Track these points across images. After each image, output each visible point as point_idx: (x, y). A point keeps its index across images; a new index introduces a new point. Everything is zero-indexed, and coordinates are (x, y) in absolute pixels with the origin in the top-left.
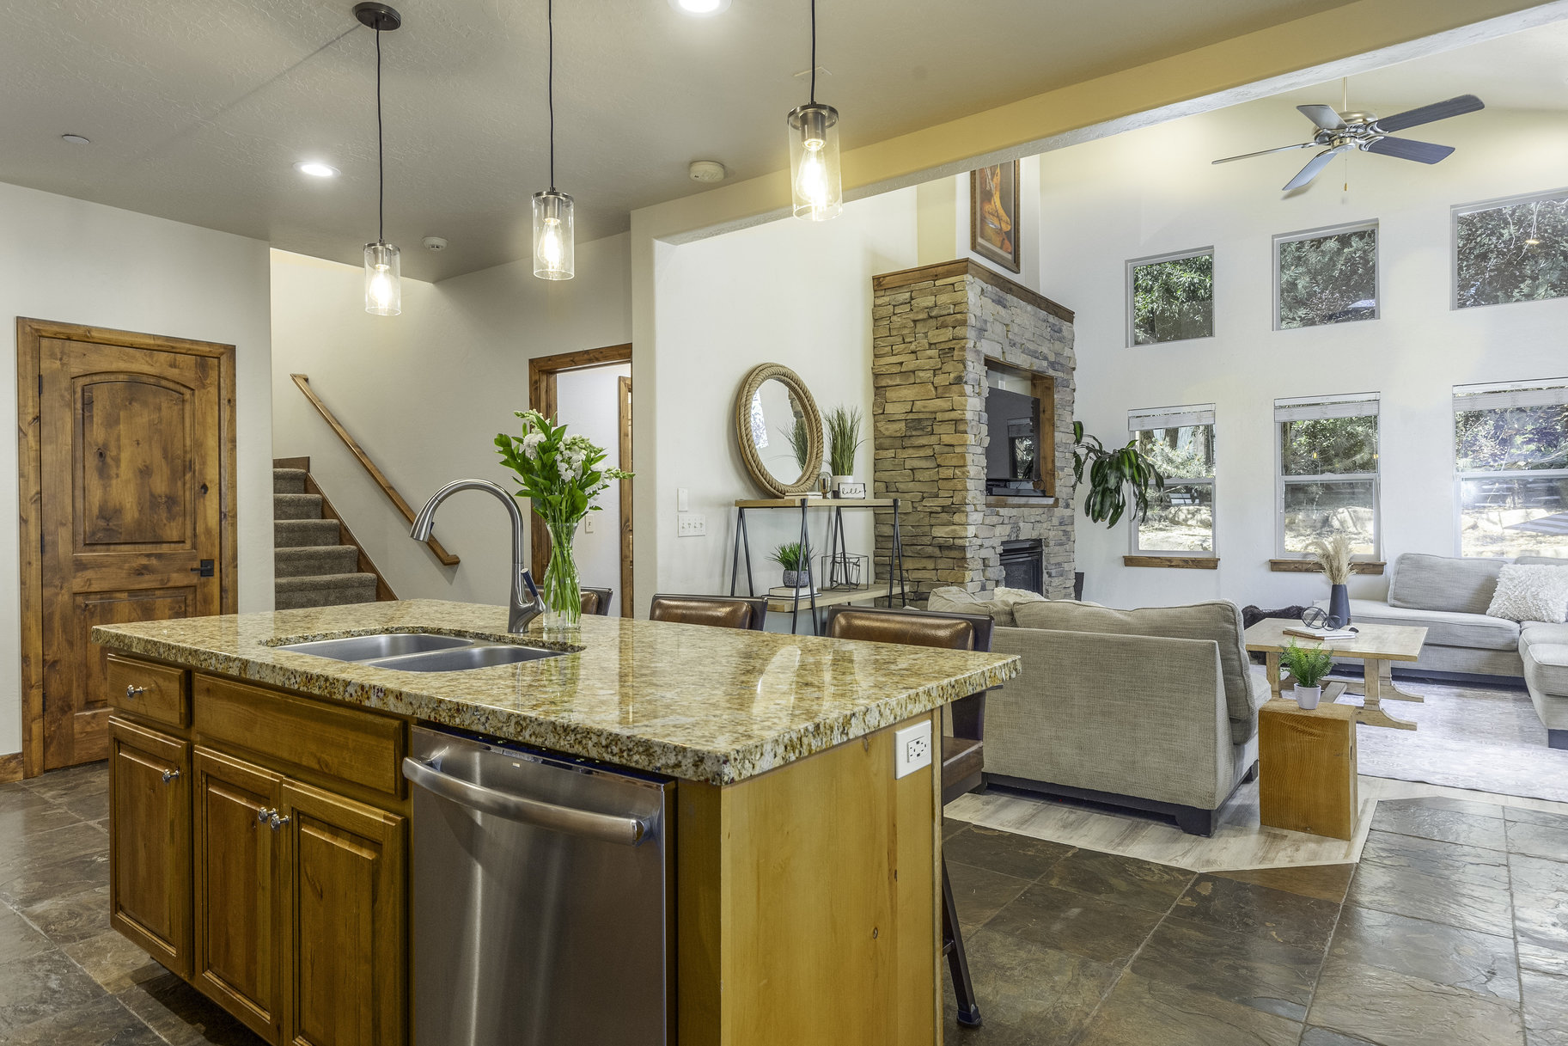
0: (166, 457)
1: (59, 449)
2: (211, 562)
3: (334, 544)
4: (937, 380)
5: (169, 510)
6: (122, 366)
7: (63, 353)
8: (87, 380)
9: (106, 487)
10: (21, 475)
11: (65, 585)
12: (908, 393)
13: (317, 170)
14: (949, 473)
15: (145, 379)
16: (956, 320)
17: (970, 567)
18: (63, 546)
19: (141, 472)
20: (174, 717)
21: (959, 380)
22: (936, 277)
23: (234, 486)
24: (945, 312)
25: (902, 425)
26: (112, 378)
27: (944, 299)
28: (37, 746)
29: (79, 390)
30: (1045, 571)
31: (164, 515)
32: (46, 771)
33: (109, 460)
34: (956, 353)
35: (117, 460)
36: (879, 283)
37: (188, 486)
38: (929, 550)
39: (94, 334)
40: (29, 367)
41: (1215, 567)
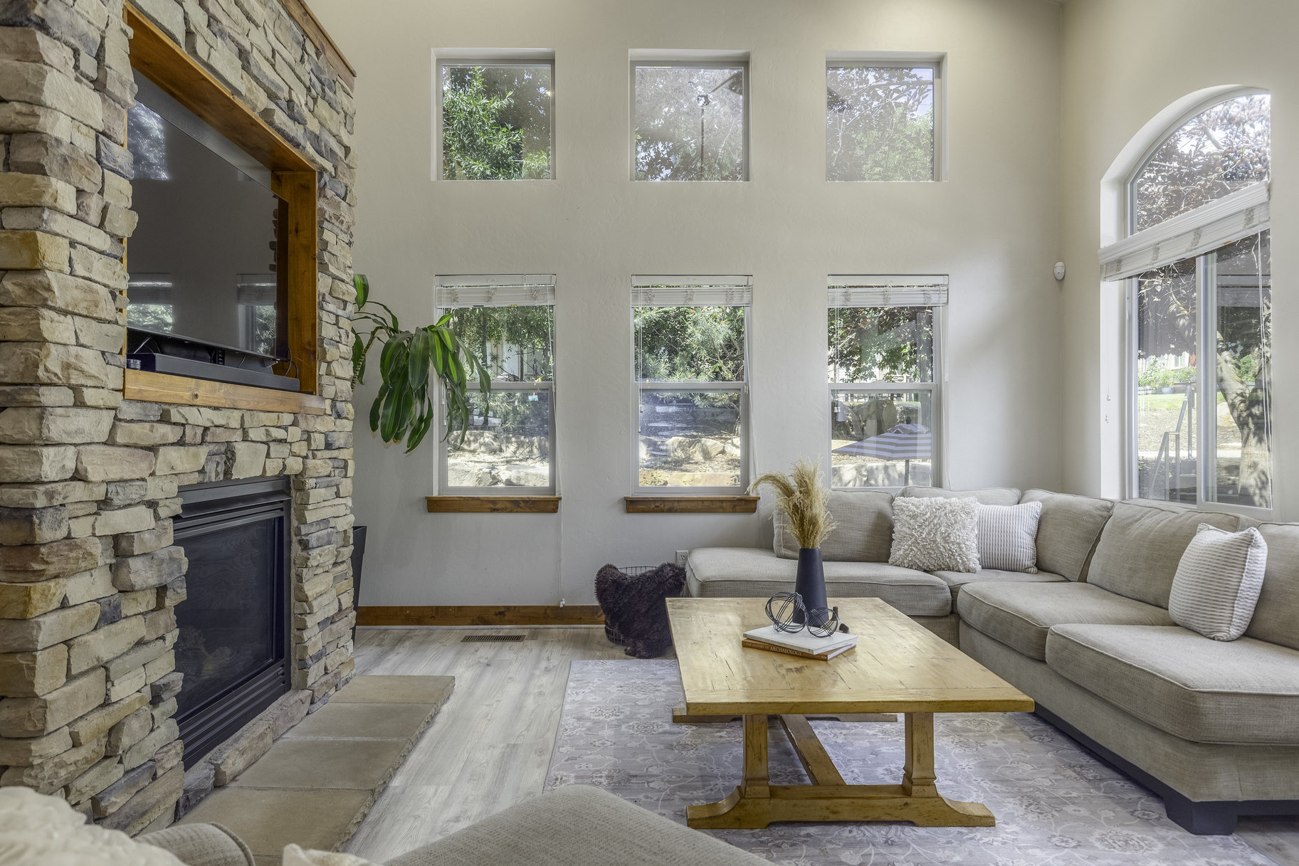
30: (294, 539)
41: (555, 510)
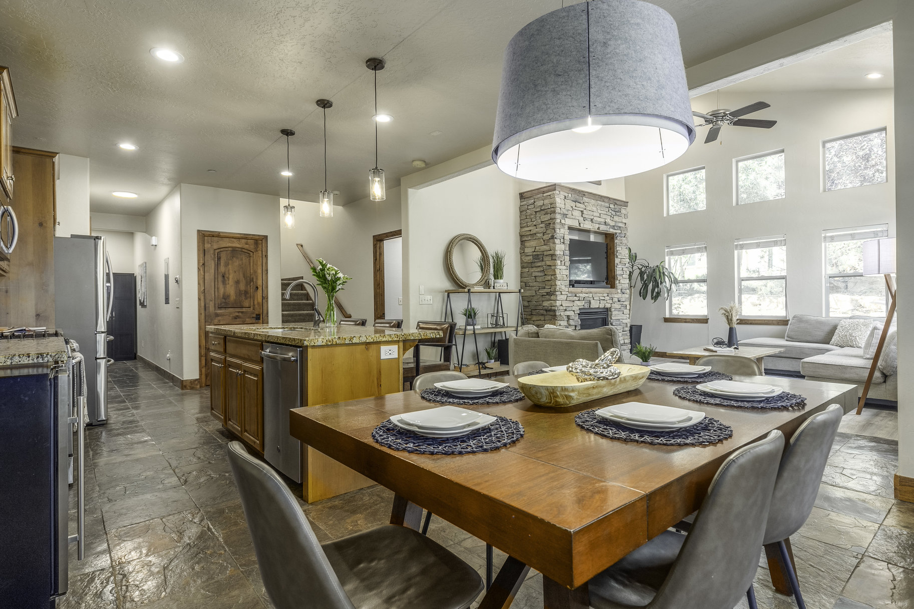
0: (244, 277)
1: (210, 276)
2: (259, 315)
3: (310, 311)
4: (544, 237)
5: (245, 296)
6: (230, 245)
7: (211, 241)
8: (219, 250)
9: (225, 288)
10: (199, 284)
11: (212, 322)
12: (533, 243)
13: (286, 174)
14: (549, 278)
15: (237, 249)
16: (551, 211)
17: (558, 319)
18: (211, 309)
19: (236, 282)
20: (222, 350)
21: (553, 237)
22: (544, 193)
23: (267, 287)
24: (547, 208)
25: (531, 257)
26: (227, 249)
27: (546, 202)
28: (204, 377)
29: (216, 254)
31: (244, 298)
32: (207, 386)
33: (226, 278)
34: (551, 225)
35: (228, 278)
36: (522, 196)
37: (251, 287)
38: (542, 311)
39: (221, 234)
40: (201, 246)
41: (707, 323)
